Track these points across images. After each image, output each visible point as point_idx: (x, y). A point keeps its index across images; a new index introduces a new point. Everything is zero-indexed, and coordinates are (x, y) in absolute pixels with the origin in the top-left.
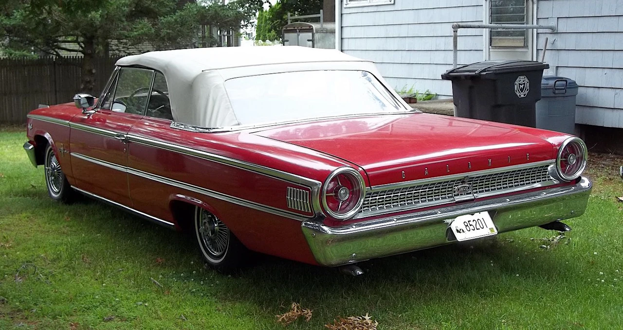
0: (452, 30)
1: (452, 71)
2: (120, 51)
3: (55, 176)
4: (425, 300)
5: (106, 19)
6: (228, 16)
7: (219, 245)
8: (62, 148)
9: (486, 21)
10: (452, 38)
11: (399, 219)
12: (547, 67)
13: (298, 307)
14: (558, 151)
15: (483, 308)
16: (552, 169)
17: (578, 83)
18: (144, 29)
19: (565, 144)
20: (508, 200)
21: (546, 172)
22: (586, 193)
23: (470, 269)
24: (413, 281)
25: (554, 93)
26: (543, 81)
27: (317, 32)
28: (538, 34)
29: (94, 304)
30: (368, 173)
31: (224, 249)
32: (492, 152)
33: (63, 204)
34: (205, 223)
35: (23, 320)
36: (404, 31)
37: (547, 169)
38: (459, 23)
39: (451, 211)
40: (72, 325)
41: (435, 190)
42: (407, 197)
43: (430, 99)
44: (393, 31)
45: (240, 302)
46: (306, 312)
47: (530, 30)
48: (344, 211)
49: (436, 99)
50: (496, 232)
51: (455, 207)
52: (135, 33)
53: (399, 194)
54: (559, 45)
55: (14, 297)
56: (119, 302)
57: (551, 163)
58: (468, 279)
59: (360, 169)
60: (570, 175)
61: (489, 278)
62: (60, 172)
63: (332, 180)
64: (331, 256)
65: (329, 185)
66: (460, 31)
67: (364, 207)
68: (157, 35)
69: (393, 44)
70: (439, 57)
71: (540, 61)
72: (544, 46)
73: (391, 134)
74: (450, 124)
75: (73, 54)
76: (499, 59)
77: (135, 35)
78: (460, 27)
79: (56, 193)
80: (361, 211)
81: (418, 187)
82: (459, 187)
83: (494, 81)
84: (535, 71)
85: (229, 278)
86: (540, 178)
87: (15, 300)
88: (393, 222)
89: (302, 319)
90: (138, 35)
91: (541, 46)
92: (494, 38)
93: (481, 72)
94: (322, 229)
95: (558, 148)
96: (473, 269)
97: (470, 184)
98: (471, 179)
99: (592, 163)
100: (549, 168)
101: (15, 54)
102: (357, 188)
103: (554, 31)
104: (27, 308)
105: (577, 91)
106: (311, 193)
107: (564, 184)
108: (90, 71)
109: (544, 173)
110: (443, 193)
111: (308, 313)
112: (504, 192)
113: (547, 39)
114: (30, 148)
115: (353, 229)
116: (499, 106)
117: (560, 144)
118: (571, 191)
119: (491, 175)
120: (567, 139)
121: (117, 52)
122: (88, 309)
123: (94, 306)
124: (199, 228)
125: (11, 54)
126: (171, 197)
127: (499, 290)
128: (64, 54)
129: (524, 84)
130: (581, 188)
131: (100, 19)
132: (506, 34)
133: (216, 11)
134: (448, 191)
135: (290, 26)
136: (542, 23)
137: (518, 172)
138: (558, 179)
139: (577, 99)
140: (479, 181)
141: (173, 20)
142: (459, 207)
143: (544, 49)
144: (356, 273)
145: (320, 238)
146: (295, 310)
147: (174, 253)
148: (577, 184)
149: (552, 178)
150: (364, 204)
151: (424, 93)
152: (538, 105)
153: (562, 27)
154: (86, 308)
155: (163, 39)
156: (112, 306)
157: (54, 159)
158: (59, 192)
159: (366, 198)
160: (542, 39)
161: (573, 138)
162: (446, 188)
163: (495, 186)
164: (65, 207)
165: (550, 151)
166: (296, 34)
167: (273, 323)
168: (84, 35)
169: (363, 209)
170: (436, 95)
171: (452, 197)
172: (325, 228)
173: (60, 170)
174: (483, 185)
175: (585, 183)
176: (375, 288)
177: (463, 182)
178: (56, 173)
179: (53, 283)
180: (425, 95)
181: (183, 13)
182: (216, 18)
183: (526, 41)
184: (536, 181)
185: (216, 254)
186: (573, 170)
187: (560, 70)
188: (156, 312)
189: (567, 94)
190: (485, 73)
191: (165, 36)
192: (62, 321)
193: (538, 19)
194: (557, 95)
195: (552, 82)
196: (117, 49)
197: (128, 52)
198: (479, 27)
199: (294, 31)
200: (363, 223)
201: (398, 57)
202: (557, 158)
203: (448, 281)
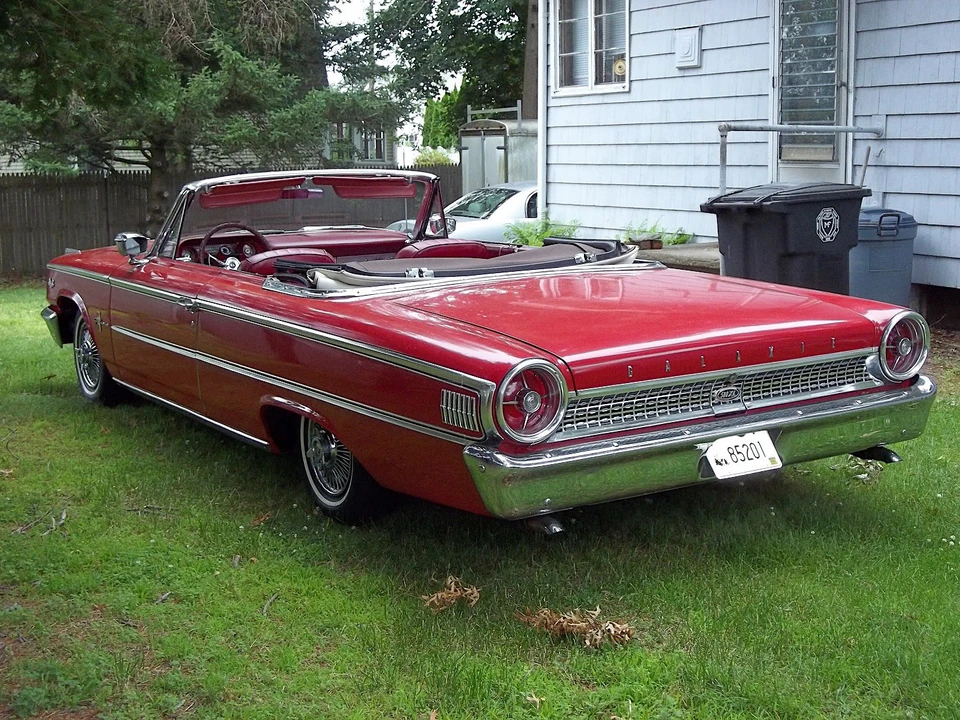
0: (719, 133)
1: (717, 200)
2: (207, 163)
3: (89, 362)
4: (663, 571)
5: (183, 113)
6: (372, 108)
7: (338, 478)
8: (99, 318)
9: (773, 122)
10: (718, 147)
11: (623, 443)
12: (868, 193)
13: (457, 584)
14: (882, 334)
15: (757, 587)
16: (873, 363)
17: (918, 220)
18: (244, 130)
19: (894, 322)
20: (800, 412)
21: (863, 367)
22: (926, 401)
23: (737, 519)
24: (644, 540)
25: (880, 235)
26: (862, 216)
27: (512, 135)
28: (855, 140)
29: (134, 573)
30: (572, 368)
31: (345, 485)
32: (776, 335)
33: (100, 406)
34: (316, 442)
35: (18, 600)
36: (644, 134)
37: (864, 362)
38: (729, 124)
39: (706, 431)
40: (95, 609)
41: (682, 396)
42: (636, 408)
43: (684, 242)
44: (629, 135)
45: (366, 571)
46: (470, 591)
47: (843, 135)
48: (532, 429)
49: (693, 242)
50: (779, 465)
51: (713, 424)
52: (229, 136)
53: (623, 403)
54: (888, 159)
55: (9, 561)
56: (173, 571)
57: (871, 353)
58: (733, 535)
59: (560, 362)
60: (900, 372)
61: (767, 536)
62: (96, 356)
63: (514, 380)
64: (511, 502)
65: (508, 387)
66: (731, 136)
67: (565, 424)
68: (264, 138)
69: (627, 155)
70: (700, 177)
71: (857, 184)
72: (864, 159)
73: (620, 303)
74: (713, 288)
75: (135, 168)
76: (793, 180)
77: (229, 140)
78: (730, 129)
79: (90, 389)
80: (561, 430)
81: (653, 390)
82: (721, 390)
83: (784, 216)
84: (848, 200)
85: (352, 531)
86: (852, 377)
87: (8, 566)
88: (612, 449)
89: (462, 602)
90: (234, 139)
91: (860, 160)
92: (787, 146)
93: (765, 200)
94: (497, 459)
95: (882, 328)
96: (742, 520)
97: (739, 386)
98: (740, 379)
99: (937, 345)
100: (868, 361)
101: (43, 168)
102: (555, 393)
103: (880, 137)
104: (26, 578)
105: (916, 232)
106: (479, 401)
107: (892, 386)
108: (160, 194)
109: (859, 369)
110: (695, 401)
111: (474, 593)
112: (793, 400)
113: (869, 149)
114: (51, 316)
115: (547, 460)
116: (791, 255)
117: (887, 323)
118: (902, 399)
119: (774, 372)
120: (896, 315)
121: (202, 164)
122: (125, 581)
123: (133, 576)
124: (306, 449)
125: (36, 167)
126: (264, 399)
127: (783, 557)
128: (119, 167)
129: (831, 220)
130: (919, 393)
131: (174, 114)
132: (807, 140)
133: (354, 100)
134: (703, 397)
135: (470, 126)
136: (862, 123)
137: (817, 368)
138: (881, 378)
139: (915, 245)
140: (753, 382)
141: (289, 117)
142: (720, 423)
143: (864, 164)
144: (551, 530)
145: (493, 473)
146: (453, 589)
147: (268, 490)
148: (913, 387)
149: (871, 377)
150: (565, 418)
151: (674, 231)
152: (853, 254)
153: (894, 129)
154: (120, 580)
155: (272, 146)
156: (163, 577)
157: (87, 337)
158: (95, 388)
159: (568, 408)
160: (862, 148)
161: (908, 313)
162: (699, 393)
163: (779, 389)
164: (104, 410)
165: (868, 334)
166: (479, 138)
167: (416, 608)
168: (151, 139)
169: (563, 427)
170: (694, 235)
171: (709, 407)
172: (501, 457)
173: (96, 352)
174: (759, 388)
175: (926, 386)
176: (584, 551)
177: (728, 383)
178: (91, 358)
179: (74, 536)
180: (676, 236)
181: (304, 106)
182: (354, 112)
183: (835, 151)
184: (846, 381)
185: (334, 491)
186: (906, 364)
187: (890, 198)
188: (231, 587)
189: (897, 238)
190: (769, 203)
191: (275, 141)
192: (79, 602)
193: (855, 117)
194: (883, 239)
195: (875, 218)
196: (203, 160)
197: (219, 164)
198: (762, 129)
199: (476, 133)
200: (563, 449)
201: (635, 176)
202: (880, 345)
203: (702, 540)
